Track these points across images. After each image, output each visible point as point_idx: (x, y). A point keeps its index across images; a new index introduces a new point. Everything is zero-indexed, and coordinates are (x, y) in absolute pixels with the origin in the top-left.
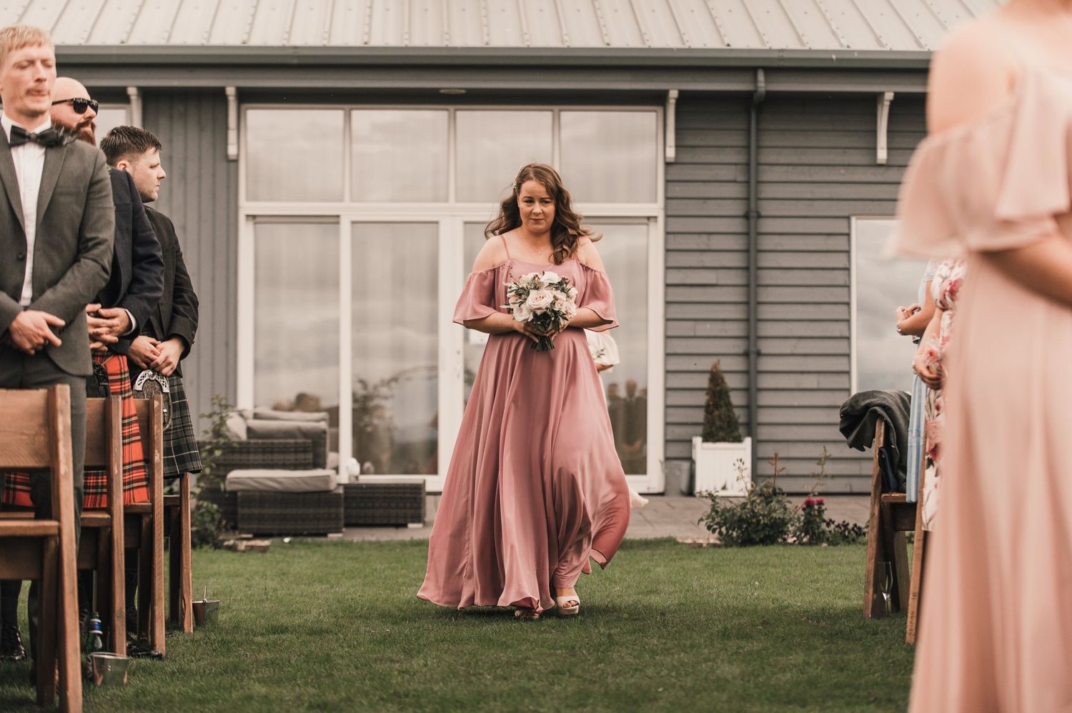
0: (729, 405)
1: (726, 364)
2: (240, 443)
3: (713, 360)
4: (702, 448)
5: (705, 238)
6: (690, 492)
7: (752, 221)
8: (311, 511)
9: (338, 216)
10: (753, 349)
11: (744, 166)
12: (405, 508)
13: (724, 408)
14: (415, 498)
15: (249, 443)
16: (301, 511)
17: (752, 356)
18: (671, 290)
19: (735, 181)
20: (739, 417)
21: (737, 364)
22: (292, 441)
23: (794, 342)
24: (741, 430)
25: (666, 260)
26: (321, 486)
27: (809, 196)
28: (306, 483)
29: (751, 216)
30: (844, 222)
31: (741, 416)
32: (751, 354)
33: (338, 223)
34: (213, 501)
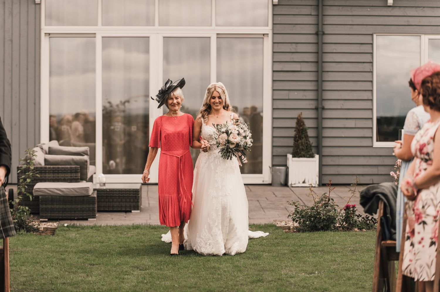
0: (307, 137)
1: (306, 114)
2: (41, 168)
3: (299, 112)
4: (292, 161)
5: (294, 45)
6: (285, 184)
7: (320, 36)
8: (79, 206)
9: (95, 34)
10: (320, 106)
11: (316, 7)
12: (130, 202)
13: (304, 139)
14: (136, 197)
15: (45, 168)
16: (73, 207)
17: (320, 110)
18: (275, 74)
19: (311, 15)
20: (312, 143)
21: (311, 114)
22: (69, 166)
23: (342, 102)
24: (314, 150)
25: (273, 58)
26: (84, 193)
27: (350, 23)
28: (76, 191)
29: (319, 34)
30: (370, 37)
31: (313, 142)
32: (319, 109)
33: (95, 37)
34: (26, 205)
